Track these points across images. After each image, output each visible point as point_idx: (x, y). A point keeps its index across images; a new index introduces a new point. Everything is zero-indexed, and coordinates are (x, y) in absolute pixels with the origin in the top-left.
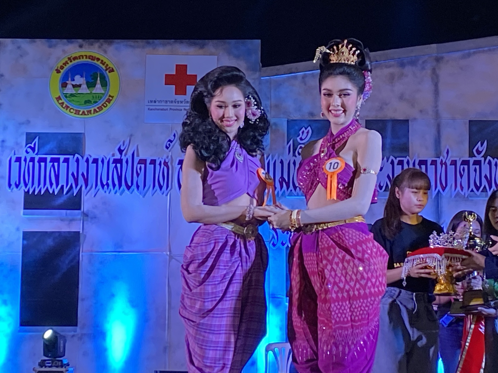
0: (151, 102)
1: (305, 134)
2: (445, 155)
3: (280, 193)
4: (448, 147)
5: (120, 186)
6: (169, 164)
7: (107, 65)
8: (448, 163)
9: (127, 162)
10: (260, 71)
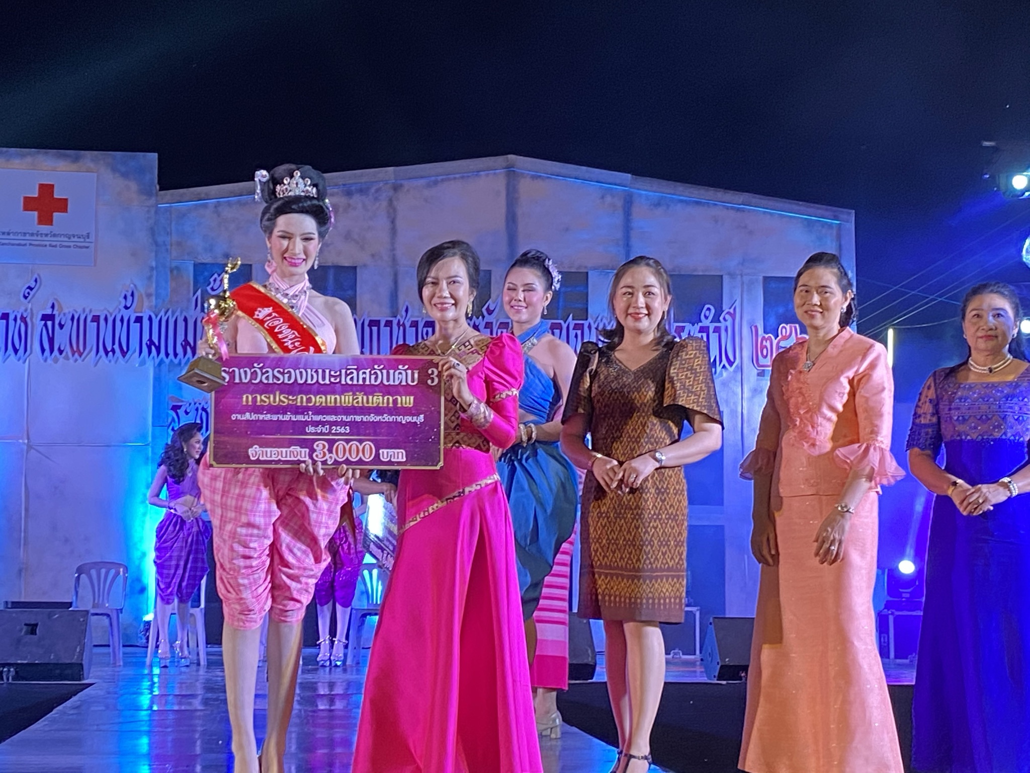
0: (3, 233)
1: (218, 283)
2: (404, 313)
4: (407, 303)
6: (28, 320)
8: (408, 325)
10: (157, 195)
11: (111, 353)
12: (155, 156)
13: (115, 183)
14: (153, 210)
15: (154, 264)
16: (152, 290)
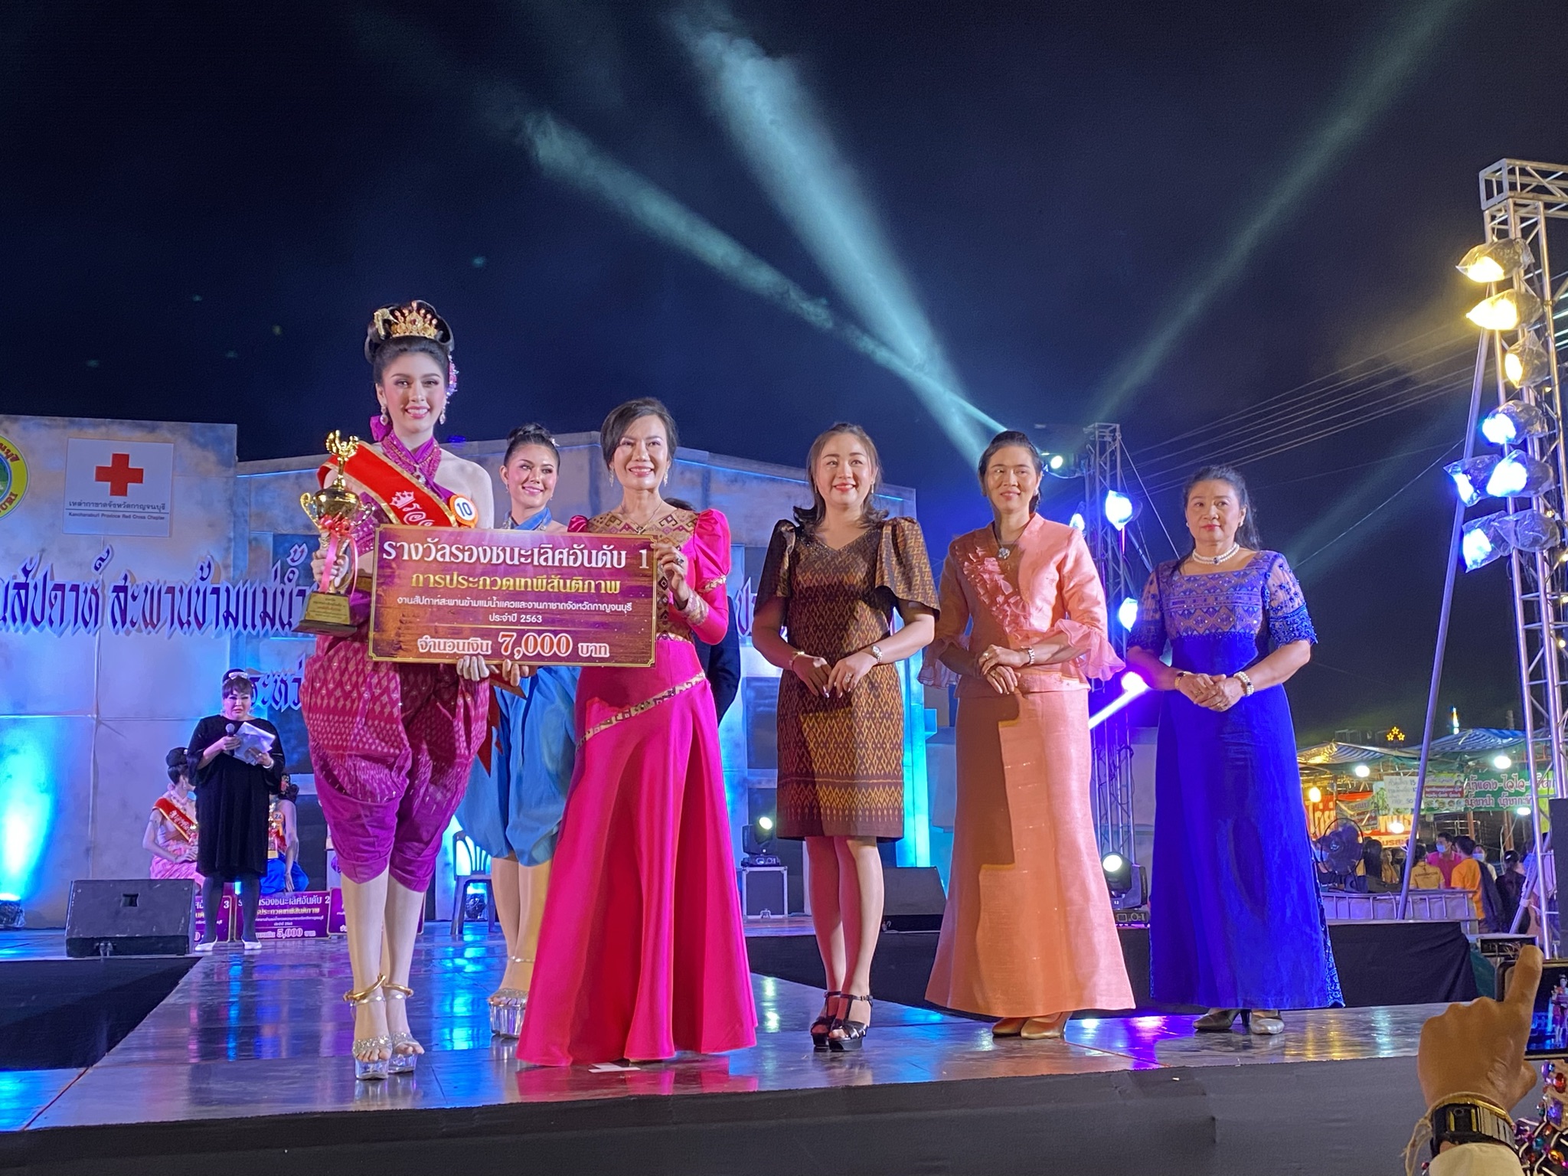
0: (74, 504)
1: (298, 554)
3: (262, 633)
5: (24, 619)
6: (99, 591)
7: (9, 451)
9: (36, 587)
10: (235, 466)
11: (186, 626)
12: (233, 428)
13: (191, 453)
14: (231, 482)
15: (232, 535)
16: (230, 561)
